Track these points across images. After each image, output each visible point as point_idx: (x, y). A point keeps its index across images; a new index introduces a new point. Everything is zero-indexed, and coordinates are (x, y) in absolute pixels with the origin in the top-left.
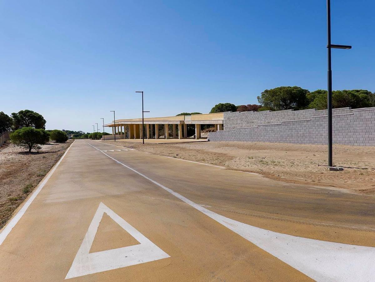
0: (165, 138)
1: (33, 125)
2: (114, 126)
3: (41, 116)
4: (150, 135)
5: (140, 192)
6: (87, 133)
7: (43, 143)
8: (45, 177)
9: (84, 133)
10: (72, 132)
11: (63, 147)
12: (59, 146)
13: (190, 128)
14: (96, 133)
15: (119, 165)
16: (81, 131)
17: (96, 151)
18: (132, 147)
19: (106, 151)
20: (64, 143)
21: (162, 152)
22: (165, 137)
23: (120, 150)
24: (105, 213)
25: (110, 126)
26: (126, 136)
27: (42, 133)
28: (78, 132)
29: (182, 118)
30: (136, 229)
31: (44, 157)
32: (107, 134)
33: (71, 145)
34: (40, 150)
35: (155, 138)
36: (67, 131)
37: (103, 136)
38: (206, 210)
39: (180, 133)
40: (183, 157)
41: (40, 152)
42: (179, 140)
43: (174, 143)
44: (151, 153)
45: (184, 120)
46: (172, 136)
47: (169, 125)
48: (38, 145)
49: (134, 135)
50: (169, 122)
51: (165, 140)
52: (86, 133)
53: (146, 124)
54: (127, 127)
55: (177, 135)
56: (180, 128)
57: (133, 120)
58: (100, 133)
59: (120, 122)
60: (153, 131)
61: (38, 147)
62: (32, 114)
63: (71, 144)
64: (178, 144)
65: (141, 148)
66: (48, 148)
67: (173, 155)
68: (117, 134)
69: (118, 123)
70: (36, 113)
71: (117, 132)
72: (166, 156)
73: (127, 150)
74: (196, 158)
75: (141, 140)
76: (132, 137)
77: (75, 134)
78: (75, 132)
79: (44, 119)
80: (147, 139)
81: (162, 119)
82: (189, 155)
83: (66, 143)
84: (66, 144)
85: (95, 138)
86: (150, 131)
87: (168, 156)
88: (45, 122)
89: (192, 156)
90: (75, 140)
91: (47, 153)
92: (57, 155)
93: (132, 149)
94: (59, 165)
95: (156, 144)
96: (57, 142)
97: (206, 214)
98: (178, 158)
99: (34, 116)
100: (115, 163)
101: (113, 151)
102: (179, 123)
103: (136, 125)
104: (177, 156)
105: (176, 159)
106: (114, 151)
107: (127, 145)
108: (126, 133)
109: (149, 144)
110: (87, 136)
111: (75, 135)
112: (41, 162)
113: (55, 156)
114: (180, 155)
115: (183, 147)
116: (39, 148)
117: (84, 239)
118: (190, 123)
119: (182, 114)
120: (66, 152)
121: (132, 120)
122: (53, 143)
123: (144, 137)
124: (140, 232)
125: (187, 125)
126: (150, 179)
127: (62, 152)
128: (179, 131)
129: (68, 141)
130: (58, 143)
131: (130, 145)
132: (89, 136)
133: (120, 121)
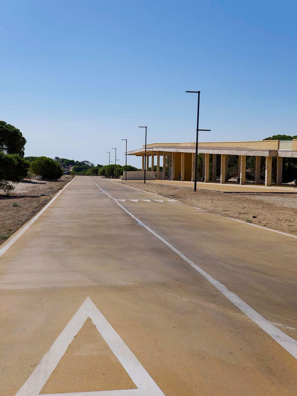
0: (238, 182)
1: (5, 147)
2: (145, 155)
3: (19, 130)
4: (211, 174)
5: (164, 285)
6: (98, 165)
7: (17, 180)
8: (7, 241)
9: (93, 166)
10: (72, 163)
11: (51, 189)
12: (45, 186)
13: (289, 165)
14: (112, 166)
15: (141, 228)
16: (87, 162)
17: (106, 200)
18: (173, 196)
19: (124, 200)
20: (56, 181)
21: (227, 209)
22: (239, 180)
23: (149, 201)
24: (89, 320)
25: (138, 155)
26: (166, 175)
27: (16, 162)
28: (83, 163)
29: (273, 145)
30: (137, 358)
31: (15, 205)
32: (131, 169)
33: (66, 186)
34: (12, 192)
35: (219, 182)
36: (63, 160)
37: (124, 172)
38: (283, 335)
39: (267, 174)
40: (264, 222)
41: (11, 195)
42: (265, 188)
43: (253, 194)
44: (205, 209)
45: (279, 149)
46: (253, 179)
47: (248, 157)
48: (9, 182)
49: (180, 173)
50: (248, 152)
51: (238, 185)
52: (96, 165)
53: (205, 154)
54: (169, 156)
55: (263, 178)
56: (268, 164)
57: (181, 145)
58: (120, 167)
59: (157, 147)
60: (217, 167)
61: (8, 186)
62: (4, 127)
63: (66, 184)
64: (262, 195)
65: (188, 199)
66: (27, 188)
67: (246, 216)
68: (150, 170)
69: (152, 150)
70: (9, 125)
71: (150, 166)
72: (232, 217)
73: (162, 201)
74: (290, 226)
75: (191, 184)
76: (178, 178)
77: (77, 166)
78: (77, 162)
79: (23, 136)
80: (203, 181)
81: (235, 146)
82: (278, 219)
83: (58, 181)
84: (57, 183)
85: (110, 176)
86: (211, 167)
87: (236, 218)
88: (24, 141)
89: (284, 221)
90: (76, 177)
91: (22, 197)
92: (39, 202)
93: (173, 200)
94: (36, 221)
95: (218, 193)
96: (43, 179)
97: (281, 343)
98: (255, 224)
99: (6, 131)
100: (134, 225)
101: (136, 201)
102: (266, 154)
103: (186, 154)
104: (254, 219)
105: (250, 224)
106: (138, 202)
107: (165, 191)
108: (167, 169)
109: (204, 192)
110: (97, 170)
111: (76, 168)
112: (9, 213)
113: (35, 204)
114: (260, 218)
115: (270, 202)
116: (11, 188)
117: (38, 367)
118: (289, 155)
119: (274, 138)
120: (54, 199)
121: (178, 145)
122: (36, 181)
123: (199, 177)
124: (143, 364)
125: (284, 158)
126: (189, 261)
127: (48, 198)
128: (266, 171)
129: (63, 178)
130: (45, 180)
131: (170, 192)
132: (100, 170)
133: (157, 145)
